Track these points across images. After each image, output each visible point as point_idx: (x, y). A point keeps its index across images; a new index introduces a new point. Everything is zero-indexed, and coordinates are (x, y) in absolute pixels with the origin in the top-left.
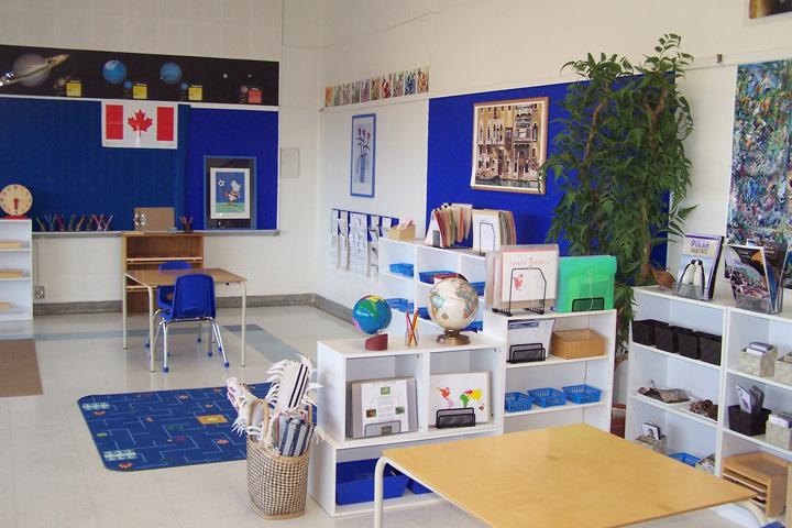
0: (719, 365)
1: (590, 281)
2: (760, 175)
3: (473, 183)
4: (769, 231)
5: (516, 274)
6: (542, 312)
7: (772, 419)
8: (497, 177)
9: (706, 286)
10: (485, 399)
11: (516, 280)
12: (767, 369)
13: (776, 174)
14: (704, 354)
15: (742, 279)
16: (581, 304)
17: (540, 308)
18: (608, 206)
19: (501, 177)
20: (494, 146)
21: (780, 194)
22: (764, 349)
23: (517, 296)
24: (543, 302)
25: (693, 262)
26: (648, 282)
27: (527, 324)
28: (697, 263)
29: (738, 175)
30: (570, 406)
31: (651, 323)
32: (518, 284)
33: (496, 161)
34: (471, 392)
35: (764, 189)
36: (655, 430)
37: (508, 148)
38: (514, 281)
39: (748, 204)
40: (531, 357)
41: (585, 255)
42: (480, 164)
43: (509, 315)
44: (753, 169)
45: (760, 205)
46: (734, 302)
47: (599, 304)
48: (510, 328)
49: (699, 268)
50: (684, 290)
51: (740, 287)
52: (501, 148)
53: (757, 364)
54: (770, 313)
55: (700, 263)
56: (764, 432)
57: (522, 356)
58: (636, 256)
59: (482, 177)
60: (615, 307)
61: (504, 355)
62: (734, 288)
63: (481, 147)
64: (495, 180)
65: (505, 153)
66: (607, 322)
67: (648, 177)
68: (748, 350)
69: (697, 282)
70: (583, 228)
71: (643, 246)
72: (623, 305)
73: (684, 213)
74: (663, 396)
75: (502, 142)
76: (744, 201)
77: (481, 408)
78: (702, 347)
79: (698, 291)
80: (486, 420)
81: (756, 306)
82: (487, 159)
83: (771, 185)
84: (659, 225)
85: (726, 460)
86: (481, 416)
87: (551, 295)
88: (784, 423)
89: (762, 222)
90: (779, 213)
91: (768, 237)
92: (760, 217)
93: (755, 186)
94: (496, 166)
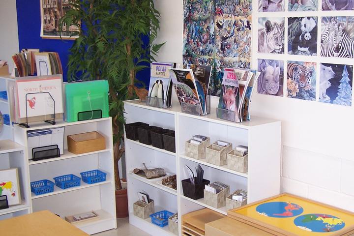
0: (175, 152)
1: (89, 98)
2: (200, 19)
3: (42, 35)
4: (206, 57)
5: (30, 97)
6: (54, 123)
7: (207, 188)
8: (55, 30)
9: (165, 99)
10: (16, 188)
11: (30, 102)
12: (202, 155)
13: (208, 18)
14: (166, 145)
15: (183, 93)
16: (84, 115)
17: (52, 120)
18: (100, 45)
19: (57, 29)
20: (52, 8)
21: (212, 32)
22: (201, 140)
23: (32, 113)
24: (54, 116)
25: (157, 82)
26: (133, 97)
27: (43, 133)
28: (159, 82)
29: (188, 20)
30: (84, 186)
31: (139, 124)
32: (32, 104)
33: (53, 19)
34: (4, 184)
35: (202, 29)
36: (145, 197)
37: (59, 10)
38: (28, 102)
39: (194, 39)
40: (49, 155)
41: (93, 80)
42: (45, 21)
43: (28, 127)
44: (196, 16)
45: (201, 40)
46: (180, 108)
47: (98, 114)
48: (29, 136)
49: (160, 85)
50: (152, 101)
51: (182, 98)
52: (56, 10)
53: (196, 151)
54: (201, 115)
55: (161, 82)
56: (203, 197)
57: (41, 155)
58: (125, 79)
59: (47, 31)
60: (110, 116)
61: (27, 155)
62: (179, 99)
63: (45, 9)
64: (54, 32)
65: (58, 13)
66: (106, 126)
67: (127, 23)
68: (192, 141)
69: (160, 96)
70: (90, 62)
71: (129, 72)
72: (117, 113)
73: (157, 48)
74: (147, 174)
75: (56, 6)
76: (192, 38)
77: (14, 195)
78: (164, 140)
79: (160, 101)
80: (18, 203)
81: (193, 111)
82: (49, 18)
83: (206, 26)
84: (138, 57)
85: (183, 216)
86: (13, 200)
87: (60, 110)
88: (213, 190)
89: (202, 52)
90: (211, 45)
91: (206, 62)
92: (201, 48)
93: (198, 27)
94: (54, 23)
